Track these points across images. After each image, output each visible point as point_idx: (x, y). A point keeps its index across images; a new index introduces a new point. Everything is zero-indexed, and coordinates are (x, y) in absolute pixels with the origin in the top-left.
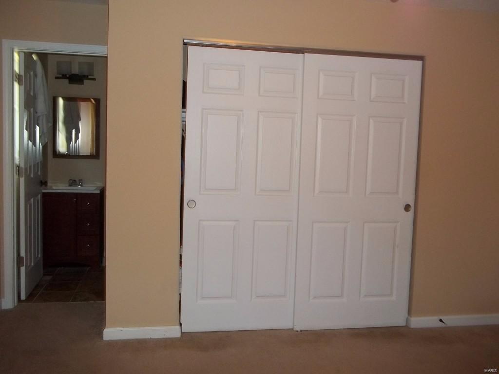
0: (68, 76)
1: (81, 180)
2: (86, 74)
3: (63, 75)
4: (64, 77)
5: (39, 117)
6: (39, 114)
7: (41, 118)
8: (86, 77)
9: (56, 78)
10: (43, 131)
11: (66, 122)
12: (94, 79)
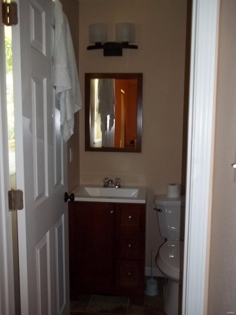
0: (102, 44)
1: (119, 179)
2: (125, 40)
3: (96, 43)
4: (98, 46)
5: (60, 94)
6: (59, 90)
7: (62, 96)
8: (126, 45)
9: (89, 48)
10: (66, 118)
11: (100, 110)
12: (135, 47)
